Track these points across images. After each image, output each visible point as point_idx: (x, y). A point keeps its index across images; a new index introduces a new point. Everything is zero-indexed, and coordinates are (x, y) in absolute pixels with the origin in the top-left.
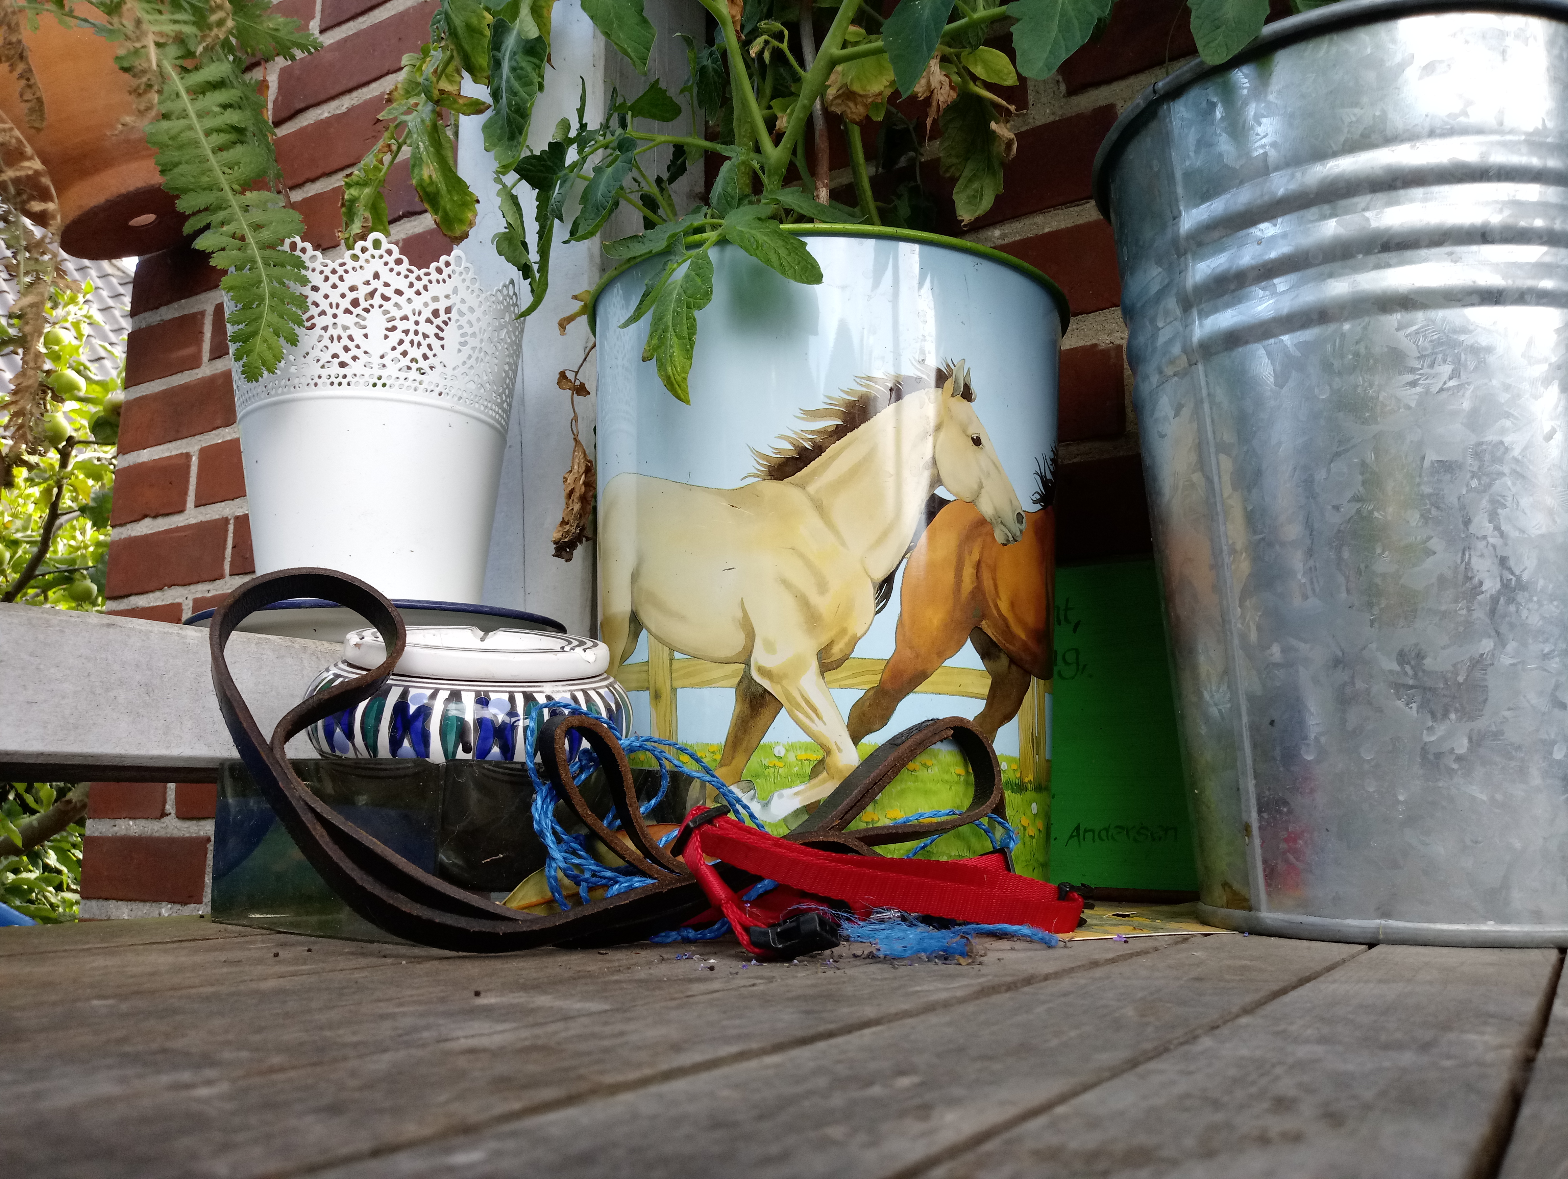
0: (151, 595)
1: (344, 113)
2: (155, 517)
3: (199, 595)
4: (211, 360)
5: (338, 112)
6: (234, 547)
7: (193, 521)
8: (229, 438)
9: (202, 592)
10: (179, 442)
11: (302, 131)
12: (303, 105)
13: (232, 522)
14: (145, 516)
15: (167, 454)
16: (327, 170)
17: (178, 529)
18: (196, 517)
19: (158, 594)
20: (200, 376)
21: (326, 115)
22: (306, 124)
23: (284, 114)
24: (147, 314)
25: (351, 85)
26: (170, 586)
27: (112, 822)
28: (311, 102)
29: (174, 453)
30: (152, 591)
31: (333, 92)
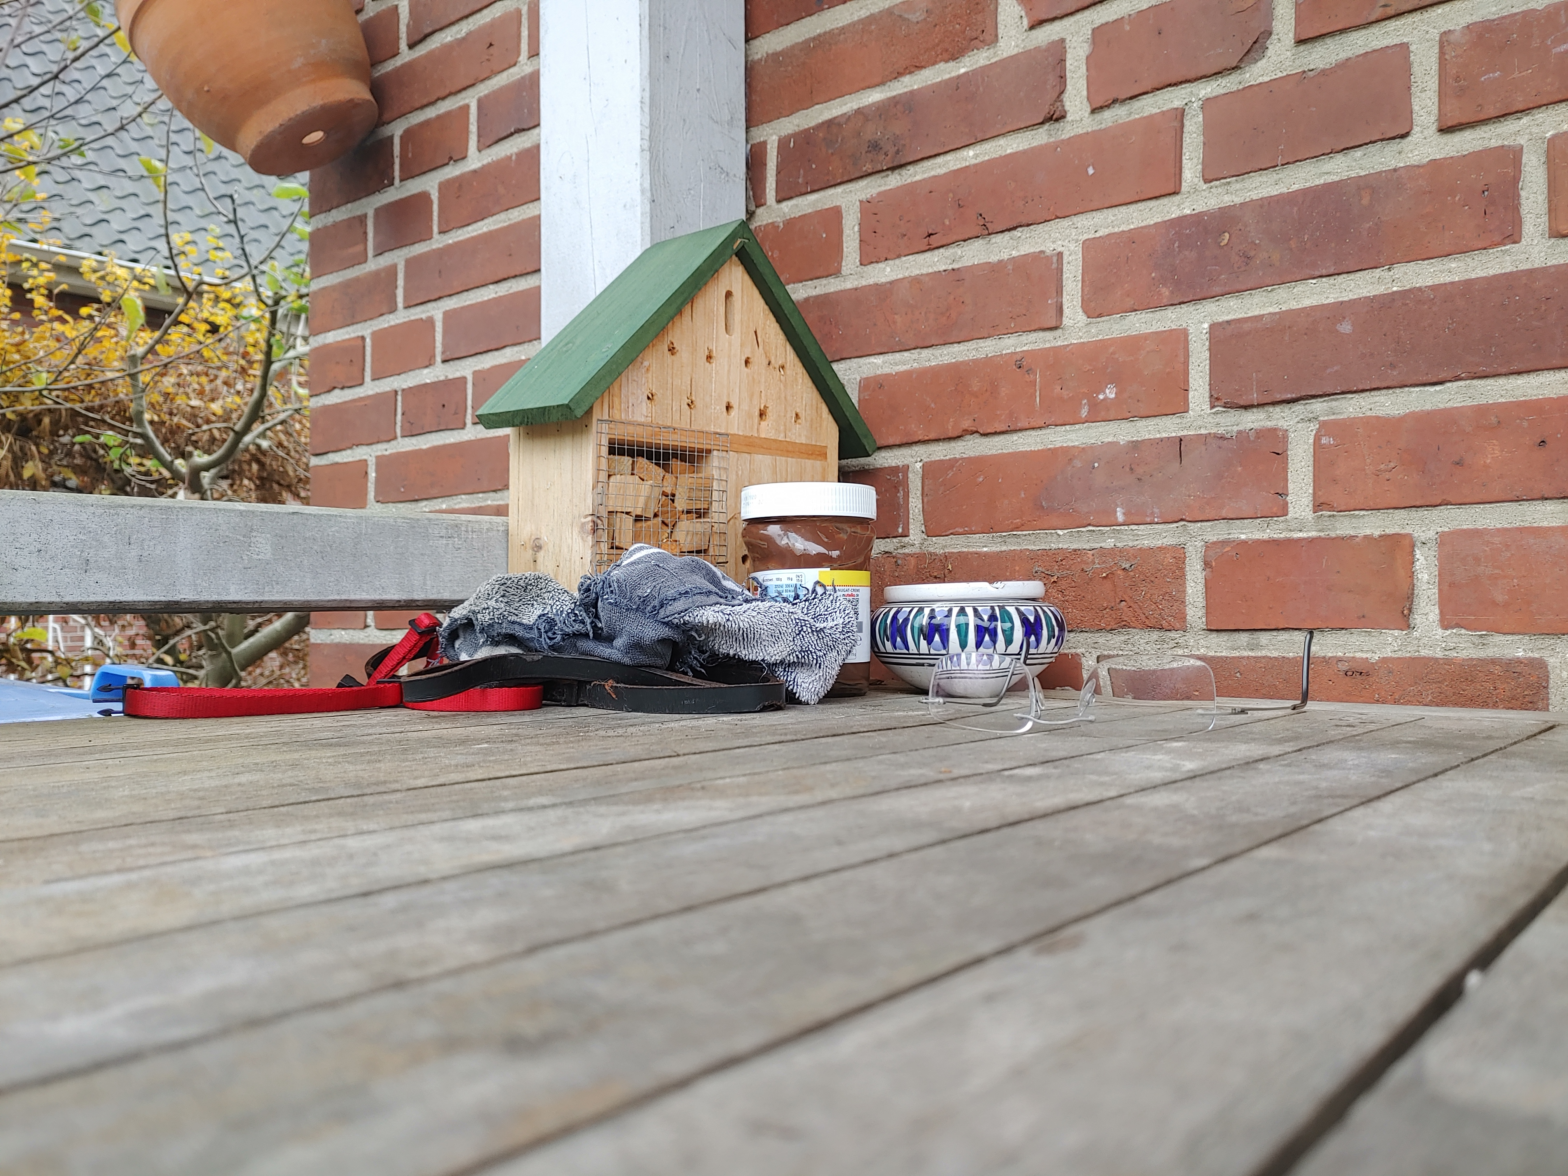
0: (344, 453)
1: (463, 39)
2: (343, 388)
3: (379, 453)
4: (375, 256)
5: (459, 36)
6: (403, 414)
7: (371, 393)
8: (392, 323)
9: (381, 450)
10: (355, 326)
11: (431, 53)
12: (430, 30)
13: (400, 393)
14: (334, 388)
15: (347, 337)
16: (453, 90)
17: (361, 399)
18: (372, 389)
19: (349, 452)
20: (367, 270)
21: (449, 39)
22: (433, 47)
23: (417, 38)
24: (322, 216)
25: (467, 12)
26: (357, 446)
27: (329, 632)
28: (438, 27)
29: (353, 335)
30: (344, 450)
31: (453, 19)
